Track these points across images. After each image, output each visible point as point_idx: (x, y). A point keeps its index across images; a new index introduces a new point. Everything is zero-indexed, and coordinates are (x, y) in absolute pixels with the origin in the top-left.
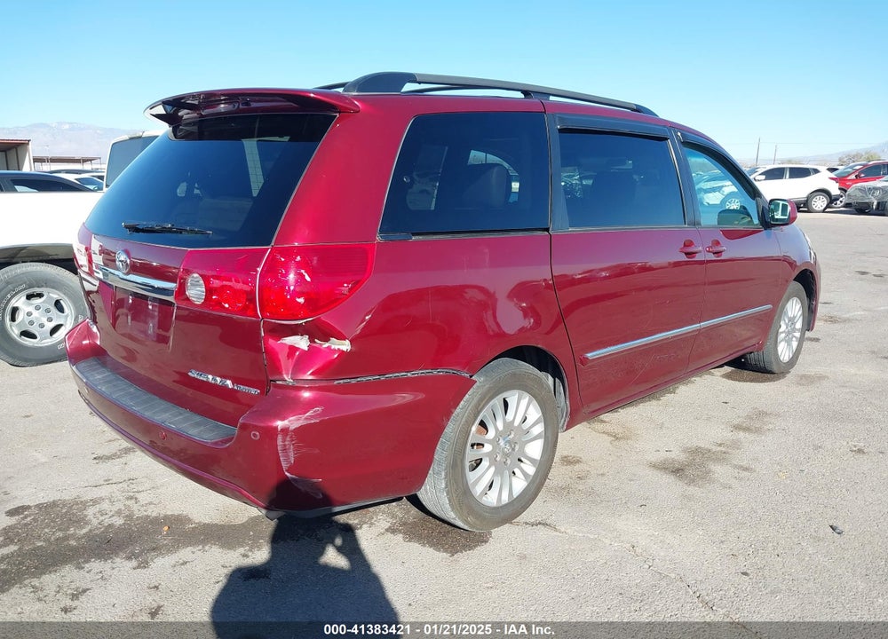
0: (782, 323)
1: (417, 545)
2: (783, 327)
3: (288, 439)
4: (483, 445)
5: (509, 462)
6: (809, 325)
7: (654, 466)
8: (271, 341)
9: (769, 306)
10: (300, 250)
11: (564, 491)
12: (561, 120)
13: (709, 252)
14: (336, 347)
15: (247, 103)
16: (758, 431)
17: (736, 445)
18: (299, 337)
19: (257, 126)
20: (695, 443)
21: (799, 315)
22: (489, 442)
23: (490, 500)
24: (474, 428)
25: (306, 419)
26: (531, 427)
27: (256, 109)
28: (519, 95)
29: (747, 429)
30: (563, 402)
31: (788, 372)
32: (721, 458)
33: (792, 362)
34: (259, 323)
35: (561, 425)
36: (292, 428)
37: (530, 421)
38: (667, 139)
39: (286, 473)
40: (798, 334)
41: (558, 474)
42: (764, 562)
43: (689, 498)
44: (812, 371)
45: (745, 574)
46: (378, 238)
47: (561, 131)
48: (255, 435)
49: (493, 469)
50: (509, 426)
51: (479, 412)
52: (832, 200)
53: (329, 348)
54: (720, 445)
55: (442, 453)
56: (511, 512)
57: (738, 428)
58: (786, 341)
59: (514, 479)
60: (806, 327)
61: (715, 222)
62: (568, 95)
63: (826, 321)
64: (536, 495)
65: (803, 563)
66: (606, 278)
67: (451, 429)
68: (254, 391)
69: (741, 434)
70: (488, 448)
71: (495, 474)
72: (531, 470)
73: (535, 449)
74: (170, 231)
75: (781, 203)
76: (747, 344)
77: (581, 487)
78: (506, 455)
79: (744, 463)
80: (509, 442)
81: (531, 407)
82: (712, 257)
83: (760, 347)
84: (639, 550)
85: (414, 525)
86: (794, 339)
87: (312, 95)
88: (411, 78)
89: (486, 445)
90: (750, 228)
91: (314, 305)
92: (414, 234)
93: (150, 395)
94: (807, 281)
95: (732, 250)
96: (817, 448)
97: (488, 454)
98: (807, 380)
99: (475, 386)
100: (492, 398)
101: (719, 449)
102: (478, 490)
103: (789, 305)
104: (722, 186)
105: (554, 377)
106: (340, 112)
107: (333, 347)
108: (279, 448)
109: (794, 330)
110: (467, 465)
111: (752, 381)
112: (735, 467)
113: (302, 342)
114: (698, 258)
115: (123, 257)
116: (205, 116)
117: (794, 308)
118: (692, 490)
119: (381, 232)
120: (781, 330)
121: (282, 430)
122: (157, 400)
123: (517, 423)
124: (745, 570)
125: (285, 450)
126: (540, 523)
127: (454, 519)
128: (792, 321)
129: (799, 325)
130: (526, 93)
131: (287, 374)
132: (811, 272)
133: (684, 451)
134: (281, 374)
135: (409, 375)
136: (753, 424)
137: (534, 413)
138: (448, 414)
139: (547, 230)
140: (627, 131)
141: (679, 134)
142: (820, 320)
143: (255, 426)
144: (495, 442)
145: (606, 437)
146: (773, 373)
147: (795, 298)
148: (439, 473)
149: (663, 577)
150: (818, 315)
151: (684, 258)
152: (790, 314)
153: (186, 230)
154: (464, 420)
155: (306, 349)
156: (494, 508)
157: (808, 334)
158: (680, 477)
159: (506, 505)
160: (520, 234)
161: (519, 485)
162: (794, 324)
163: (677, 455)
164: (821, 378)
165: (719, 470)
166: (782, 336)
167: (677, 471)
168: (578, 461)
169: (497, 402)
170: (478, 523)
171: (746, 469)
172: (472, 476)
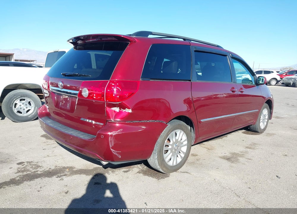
0: (261, 116)
1: (147, 176)
2: (262, 118)
3: (112, 138)
4: (169, 146)
5: (176, 152)
6: (270, 117)
7: (221, 157)
8: (108, 109)
9: (258, 110)
10: (118, 82)
11: (193, 163)
12: (195, 48)
13: (239, 91)
14: (127, 111)
15: (101, 39)
16: (254, 149)
17: (247, 152)
18: (116, 108)
19: (104, 46)
20: (233, 151)
21: (267, 114)
22: (171, 145)
23: (170, 164)
24: (166, 141)
25: (118, 132)
26: (183, 142)
27: (104, 40)
28: (182, 40)
29: (249, 148)
30: (193, 135)
31: (263, 132)
32: (242, 156)
33: (265, 129)
34: (105, 103)
35: (192, 142)
36: (114, 135)
37: (183, 140)
38: (226, 56)
39: (111, 149)
40: (266, 120)
41: (190, 159)
42: (255, 185)
43: (232, 167)
44: (271, 132)
45: (250, 188)
46: (141, 80)
47: (195, 51)
48: (102, 137)
49: (171, 154)
50: (177, 141)
51: (168, 135)
52: (278, 82)
53: (125, 111)
54: (242, 152)
55: (157, 147)
56: (176, 168)
57: (247, 147)
58: (263, 122)
59: (177, 158)
60: (269, 119)
61: (241, 83)
62: (197, 41)
63: (275, 118)
64: (184, 163)
65: (268, 186)
66: (203, 100)
67: (160, 140)
68: (102, 124)
69: (248, 150)
70: (170, 147)
71: (172, 156)
72: (183, 155)
73: (184, 149)
74: (77, 75)
75: (262, 78)
76: (250, 122)
77: (198, 162)
78: (176, 150)
79: (249, 158)
80: (177, 146)
81: (184, 136)
82: (240, 93)
83: (254, 124)
84: (216, 181)
85: (146, 171)
86: (265, 122)
87: (122, 36)
88: (151, 33)
89: (170, 146)
90: (252, 85)
91: (122, 98)
92: (151, 79)
93: (66, 127)
94: (270, 103)
95: (246, 92)
96: (272, 154)
97: (170, 149)
98: (269, 135)
99: (167, 127)
100: (172, 131)
101: (241, 153)
102: (167, 160)
103: (264, 111)
104: (242, 76)
105: (191, 127)
106: (130, 42)
107: (126, 111)
108: (109, 141)
109: (265, 119)
110: (164, 152)
111: (252, 134)
112: (246, 158)
113: (117, 109)
114: (236, 93)
115: (61, 84)
116: (87, 42)
117: (265, 112)
118: (233, 164)
119: (142, 78)
120: (261, 118)
121: (111, 135)
122: (69, 128)
123: (179, 140)
124: (250, 187)
125: (111, 141)
126: (185, 172)
127: (159, 168)
128: (265, 116)
129: (267, 117)
130: (184, 39)
131: (112, 119)
132: (271, 101)
133: (230, 154)
134: (110, 118)
135: (148, 121)
136: (252, 146)
137: (185, 137)
138: (159, 135)
139: (190, 81)
140: (215, 52)
141: (231, 55)
142: (273, 117)
143: (103, 134)
144: (172, 145)
145: (205, 149)
146: (258, 132)
147: (266, 109)
148: (155, 153)
149: (224, 188)
150: (273, 116)
151: (231, 92)
152: (264, 113)
153: (82, 75)
154: (163, 137)
155: (118, 111)
156: (171, 166)
157: (270, 121)
158: (229, 161)
159: (175, 166)
160: (182, 81)
161: (179, 160)
162: (265, 117)
163: (228, 155)
164: (274, 134)
165: (241, 159)
166: (261, 120)
167: (228, 159)
168: (197, 155)
169: (173, 133)
170: (166, 170)
171: (250, 159)
172: (165, 155)
